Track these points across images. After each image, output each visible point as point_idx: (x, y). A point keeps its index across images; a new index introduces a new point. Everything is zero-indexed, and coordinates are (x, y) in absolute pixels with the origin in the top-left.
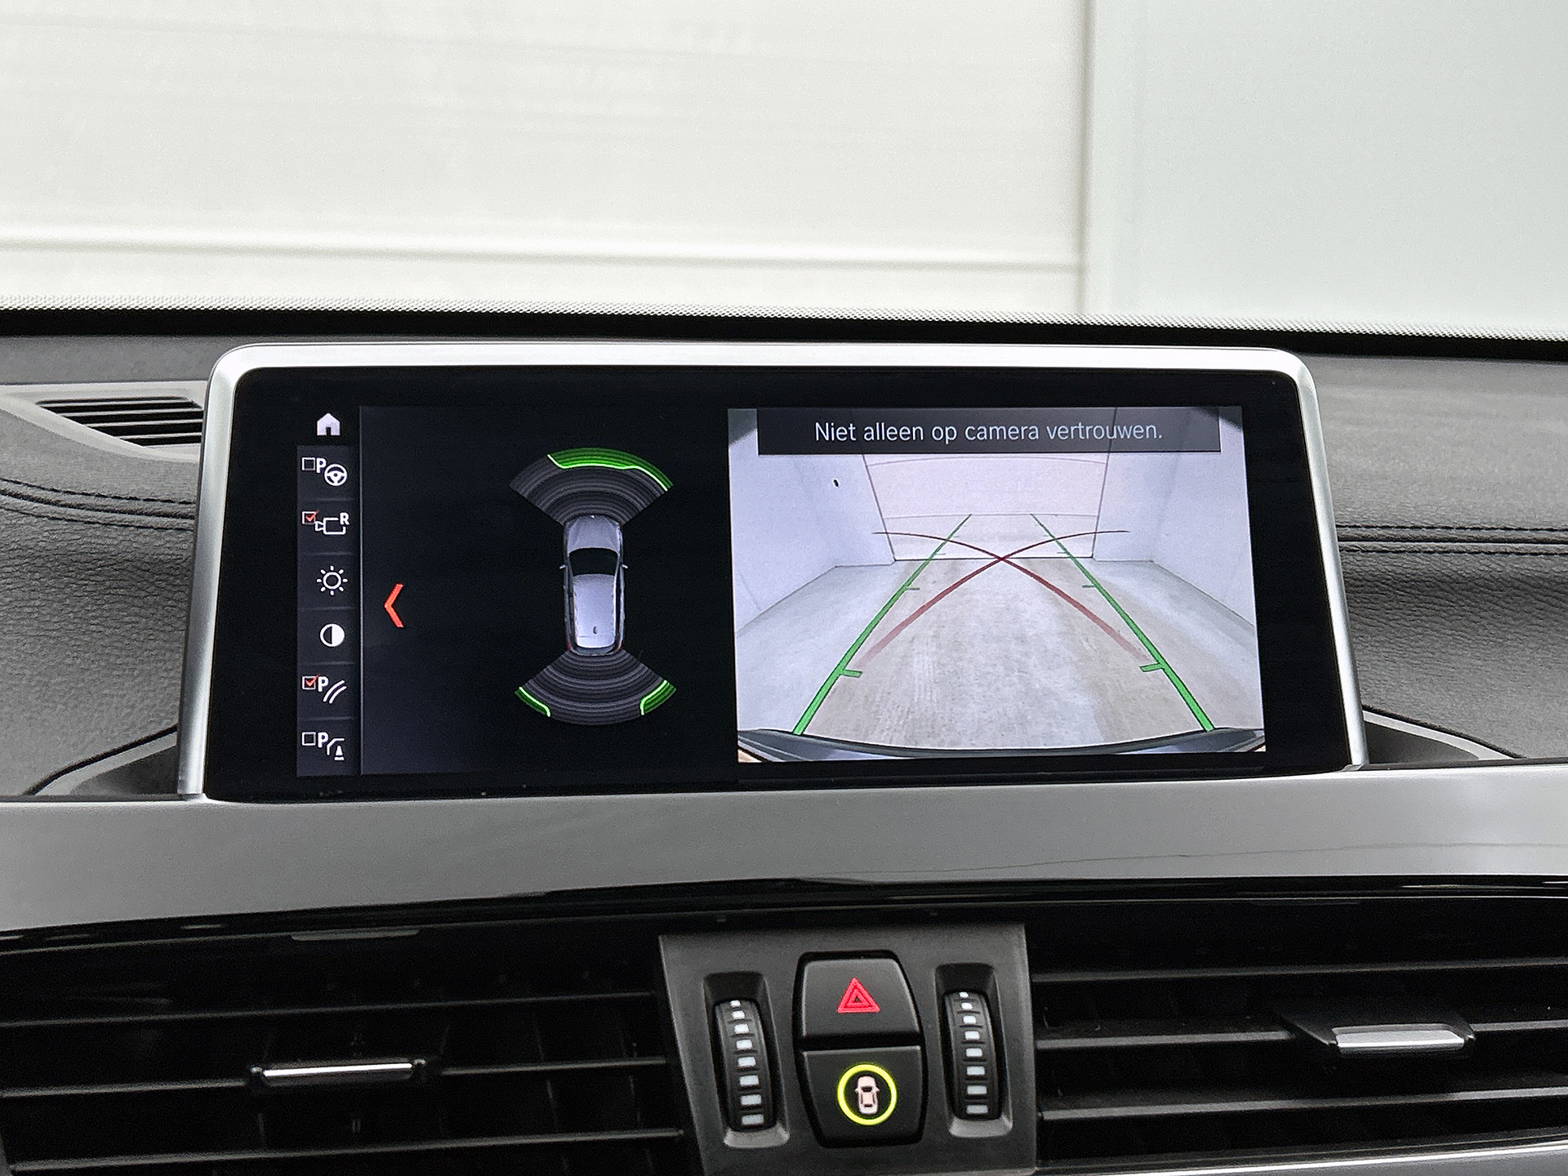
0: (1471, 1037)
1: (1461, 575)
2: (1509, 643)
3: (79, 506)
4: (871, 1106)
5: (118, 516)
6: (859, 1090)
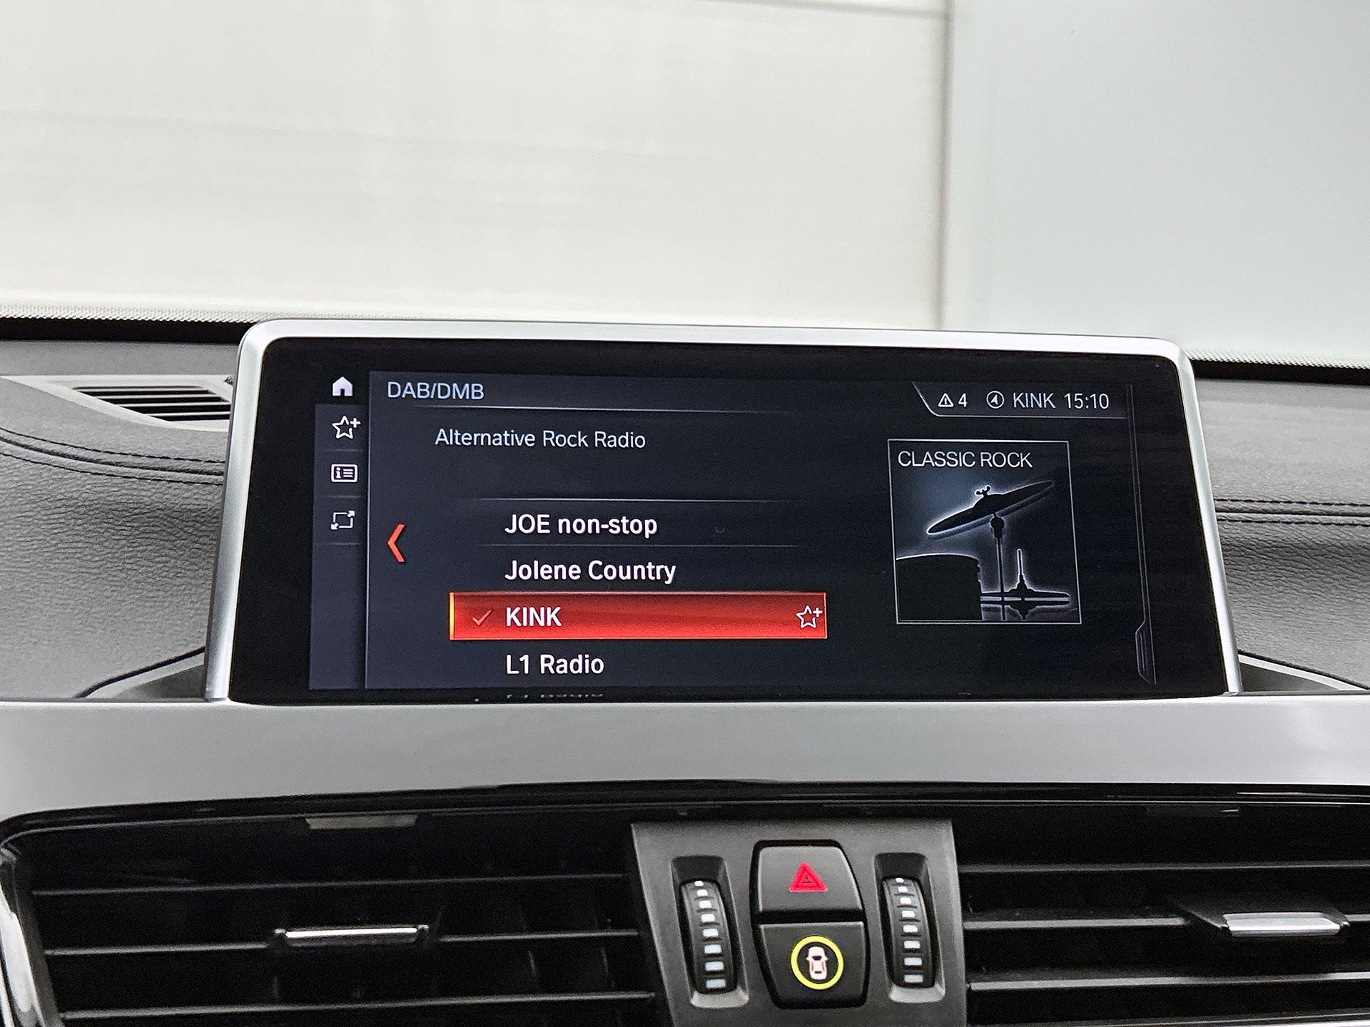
0: (1346, 923)
1: (1314, 542)
2: (1358, 601)
3: (117, 464)
4: (820, 972)
5: (152, 472)
6: (810, 959)
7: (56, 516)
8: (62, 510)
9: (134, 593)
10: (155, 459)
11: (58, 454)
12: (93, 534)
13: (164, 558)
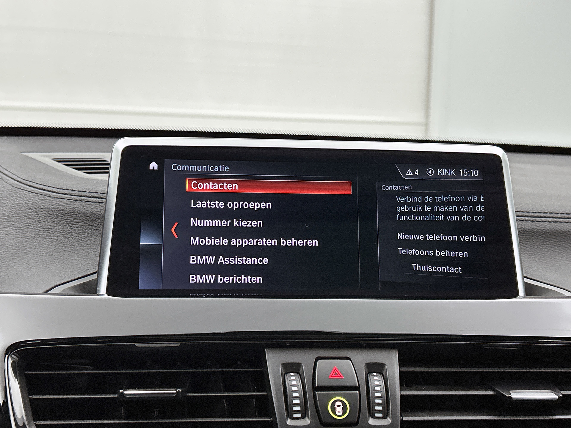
0: (561, 395)
1: (561, 230)
3: (65, 194)
4: (340, 412)
5: (79, 197)
6: (336, 406)
7: (41, 215)
8: (43, 213)
9: (71, 247)
10: (80, 192)
11: (42, 189)
12: (56, 223)
13: (83, 233)
